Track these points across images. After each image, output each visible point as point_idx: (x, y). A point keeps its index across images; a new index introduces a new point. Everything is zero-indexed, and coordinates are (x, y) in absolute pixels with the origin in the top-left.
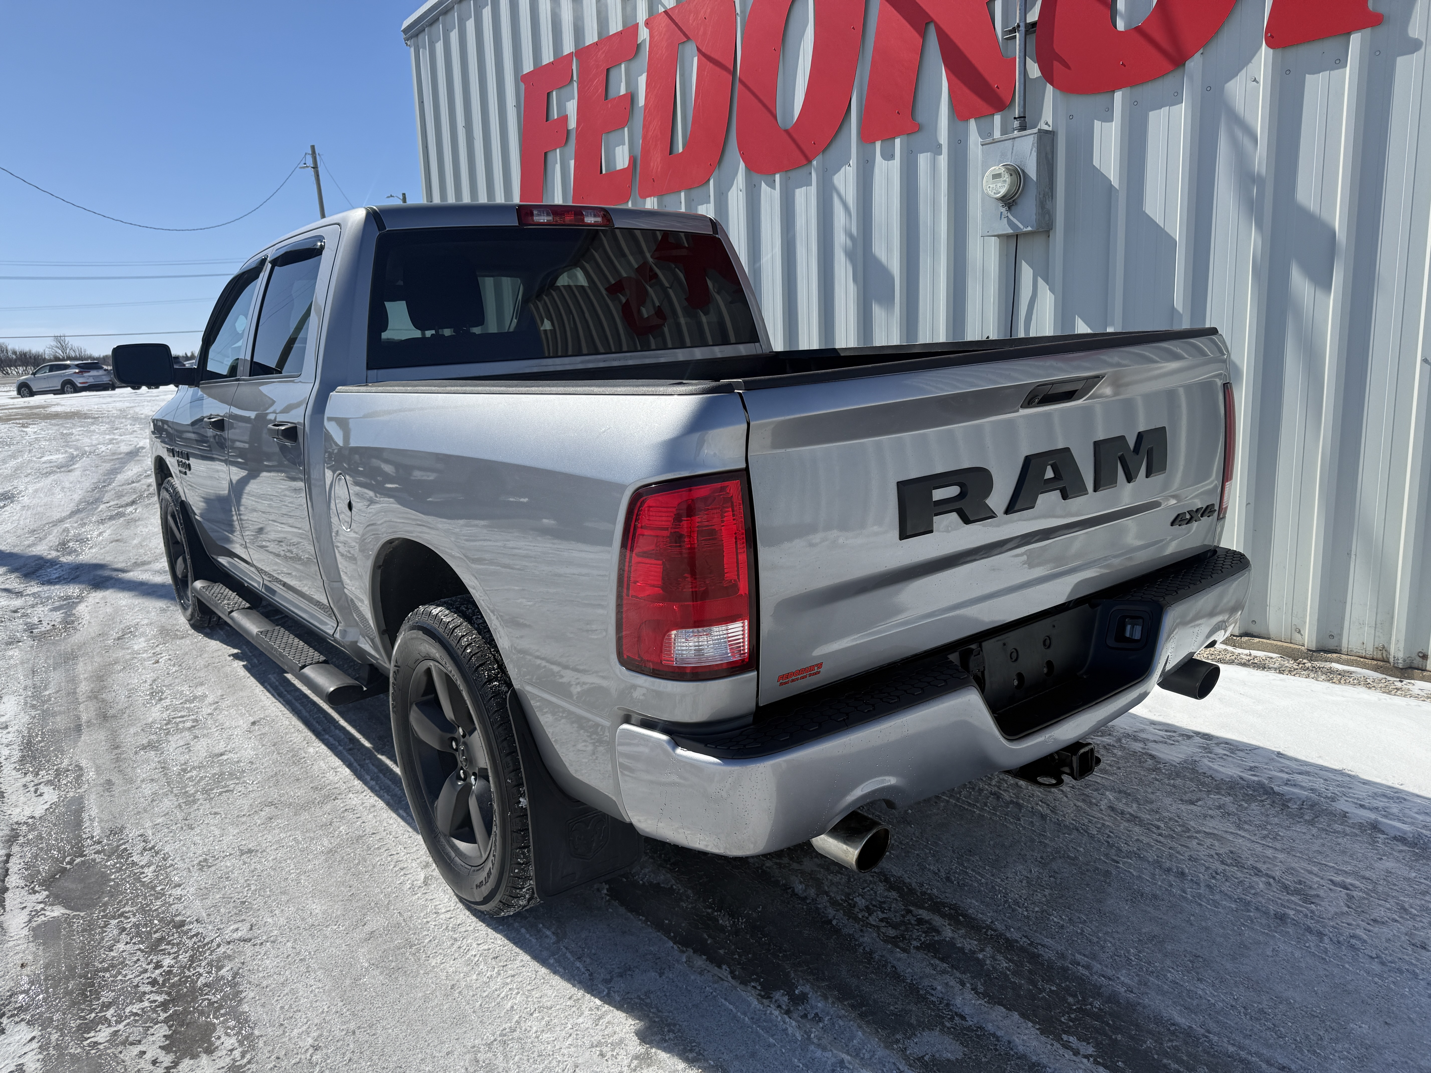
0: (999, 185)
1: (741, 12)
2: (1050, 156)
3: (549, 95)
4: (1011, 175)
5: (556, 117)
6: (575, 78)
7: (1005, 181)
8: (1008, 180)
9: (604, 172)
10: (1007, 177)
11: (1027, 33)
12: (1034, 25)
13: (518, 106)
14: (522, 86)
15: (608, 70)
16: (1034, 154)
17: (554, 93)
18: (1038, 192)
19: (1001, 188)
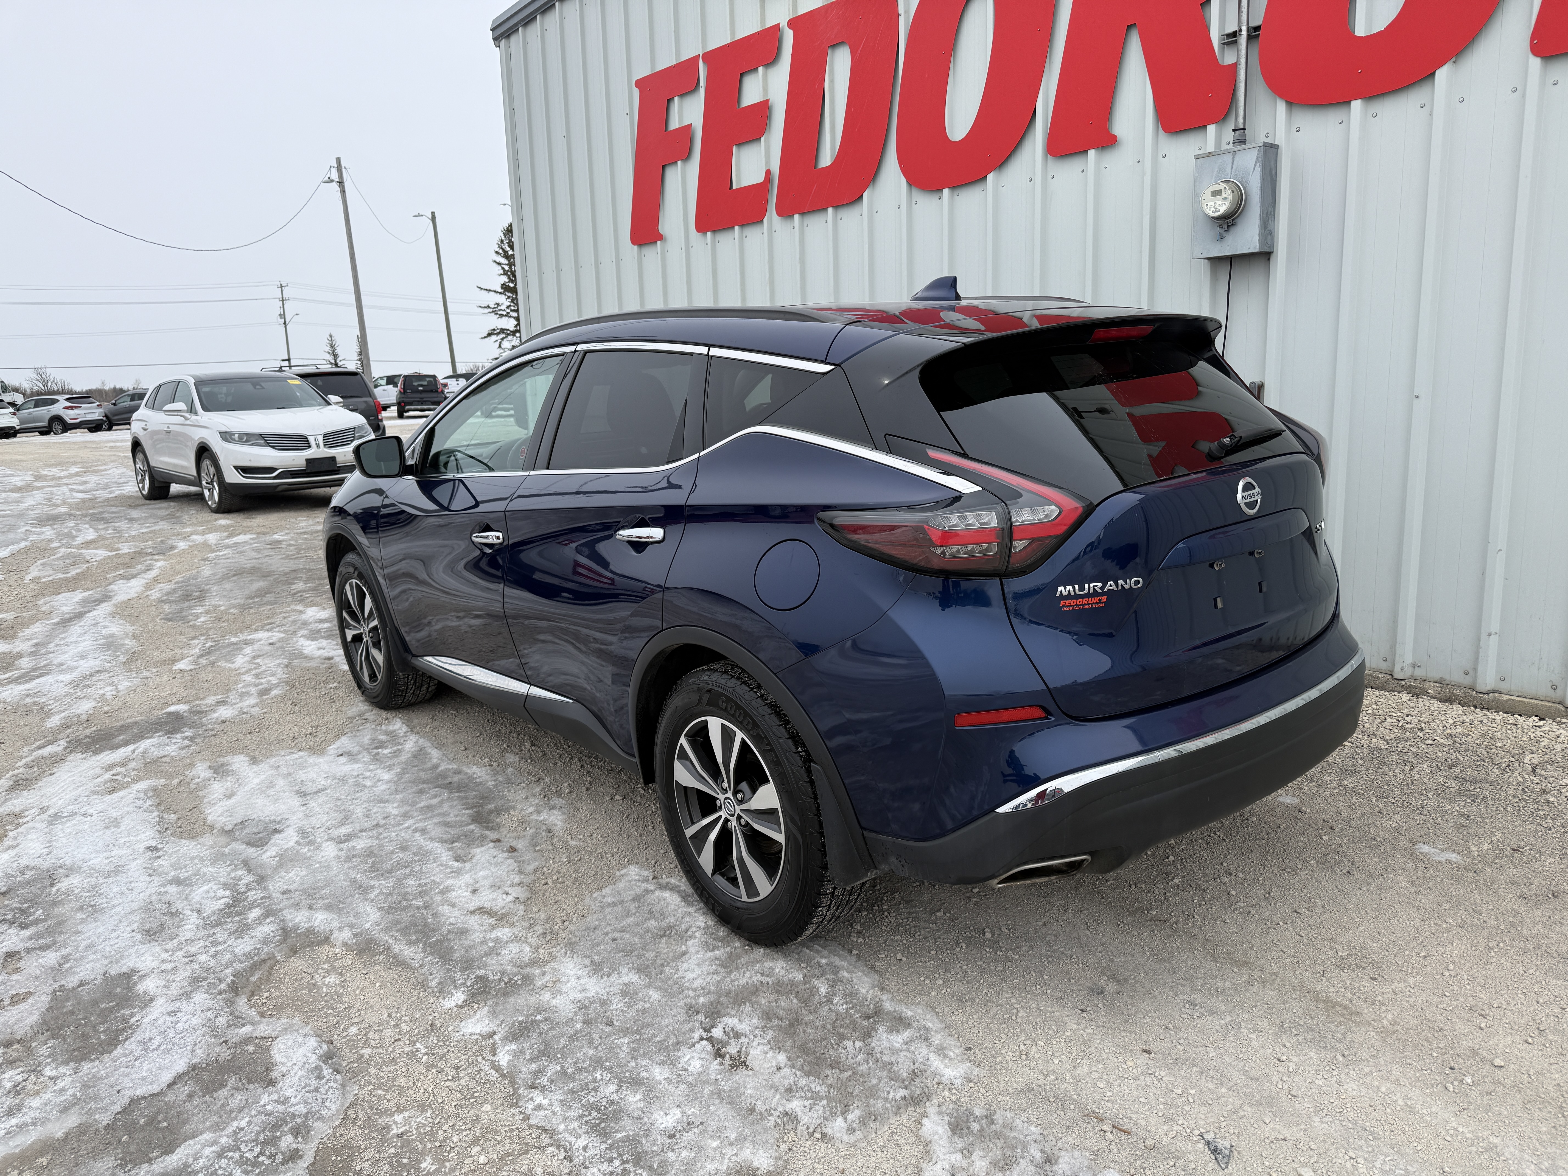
0: (1219, 202)
1: (905, 12)
2: (1274, 172)
3: (669, 101)
4: (1233, 192)
5: (677, 127)
6: (702, 82)
7: (1225, 199)
8: (1230, 198)
9: (734, 187)
10: (1228, 194)
11: (1250, 37)
12: (1257, 29)
13: (630, 114)
14: (636, 93)
15: (742, 75)
16: (1258, 169)
17: (676, 99)
18: (1262, 211)
19: (1220, 206)
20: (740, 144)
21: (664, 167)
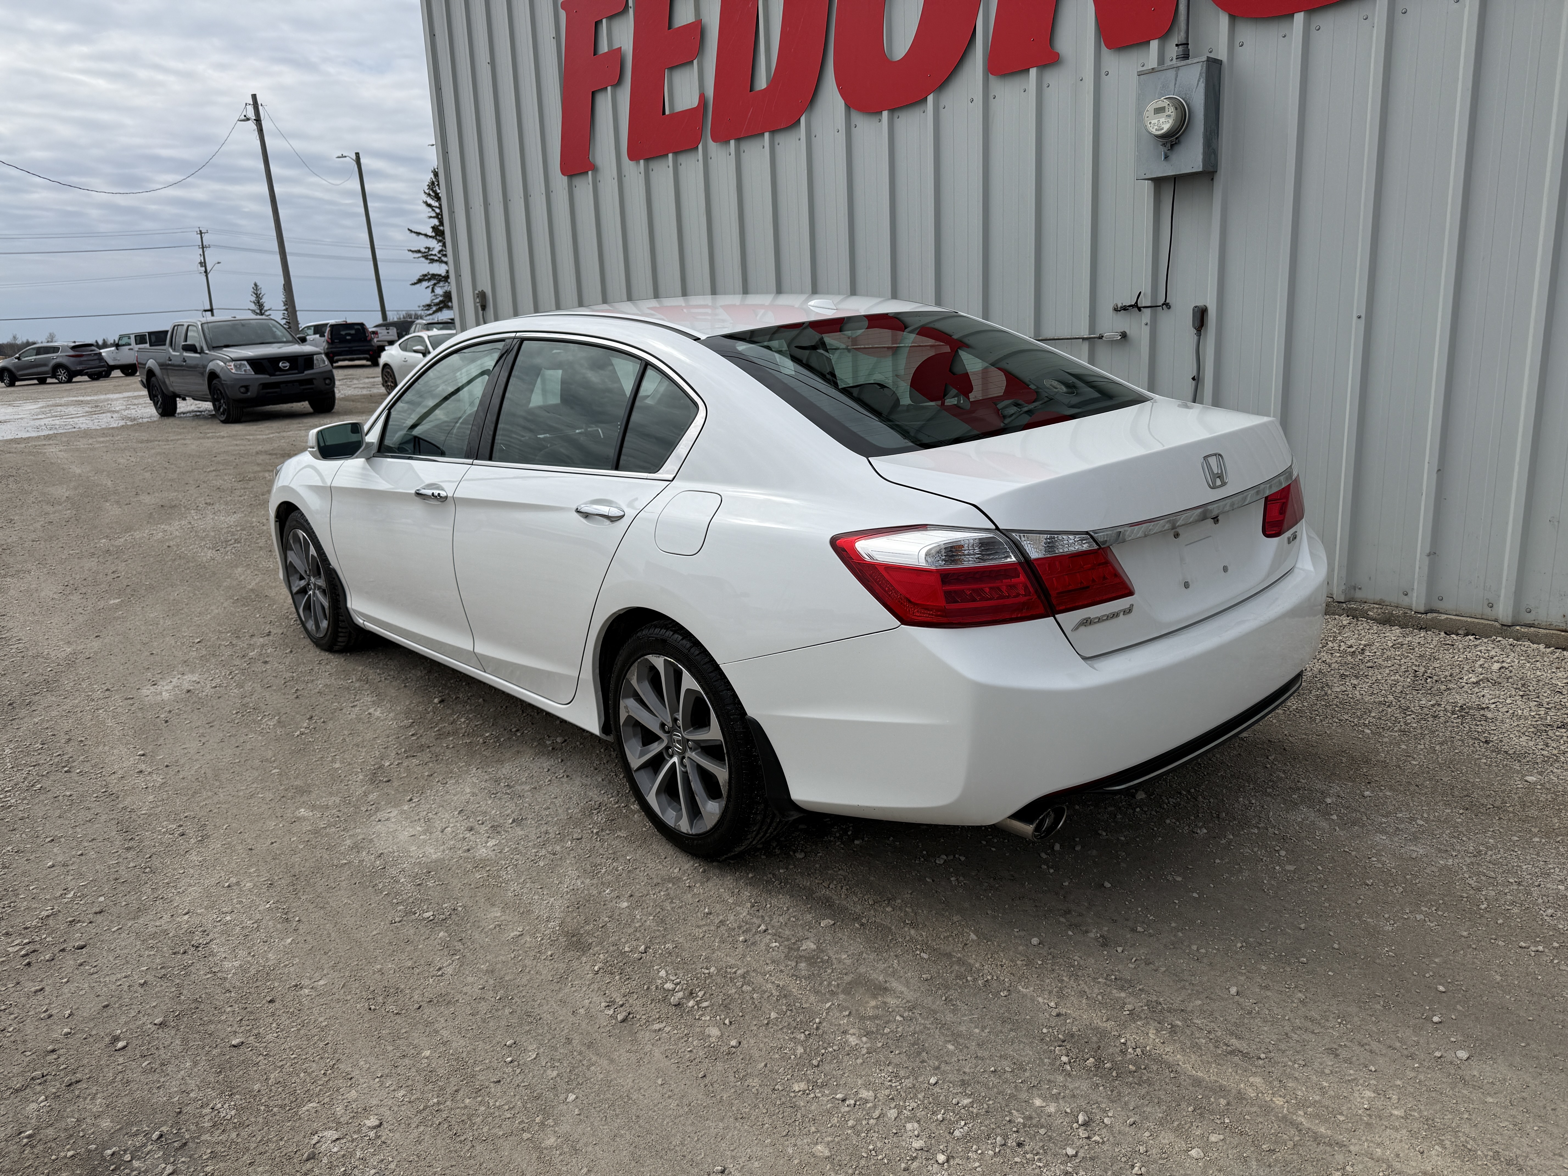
0: (1162, 120)
2: (1218, 88)
3: (598, 24)
4: (1176, 109)
5: (607, 51)
6: (631, 3)
7: (1169, 116)
8: (1173, 114)
9: (667, 112)
10: (1171, 111)
13: (557, 38)
14: (563, 14)
16: (1202, 85)
17: (604, 21)
18: (1206, 129)
19: (1164, 124)
20: (672, 68)
21: (593, 94)
